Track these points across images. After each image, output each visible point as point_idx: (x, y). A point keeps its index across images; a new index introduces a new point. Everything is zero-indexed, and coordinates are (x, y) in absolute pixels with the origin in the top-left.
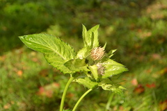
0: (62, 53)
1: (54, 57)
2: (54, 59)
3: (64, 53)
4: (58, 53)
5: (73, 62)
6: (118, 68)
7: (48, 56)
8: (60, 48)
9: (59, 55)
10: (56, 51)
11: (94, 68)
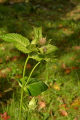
0: (23, 42)
1: (19, 45)
5: (30, 46)
6: (54, 48)
7: (16, 45)
10: (20, 42)
11: (41, 49)
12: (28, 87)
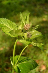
0: (11, 27)
1: (7, 29)
2: (7, 30)
3: (12, 27)
4: (9, 27)
5: (14, 31)
6: (38, 34)
7: (3, 29)
8: (10, 25)
9: (9, 28)
10: (8, 26)
11: (26, 34)
12: (18, 65)
